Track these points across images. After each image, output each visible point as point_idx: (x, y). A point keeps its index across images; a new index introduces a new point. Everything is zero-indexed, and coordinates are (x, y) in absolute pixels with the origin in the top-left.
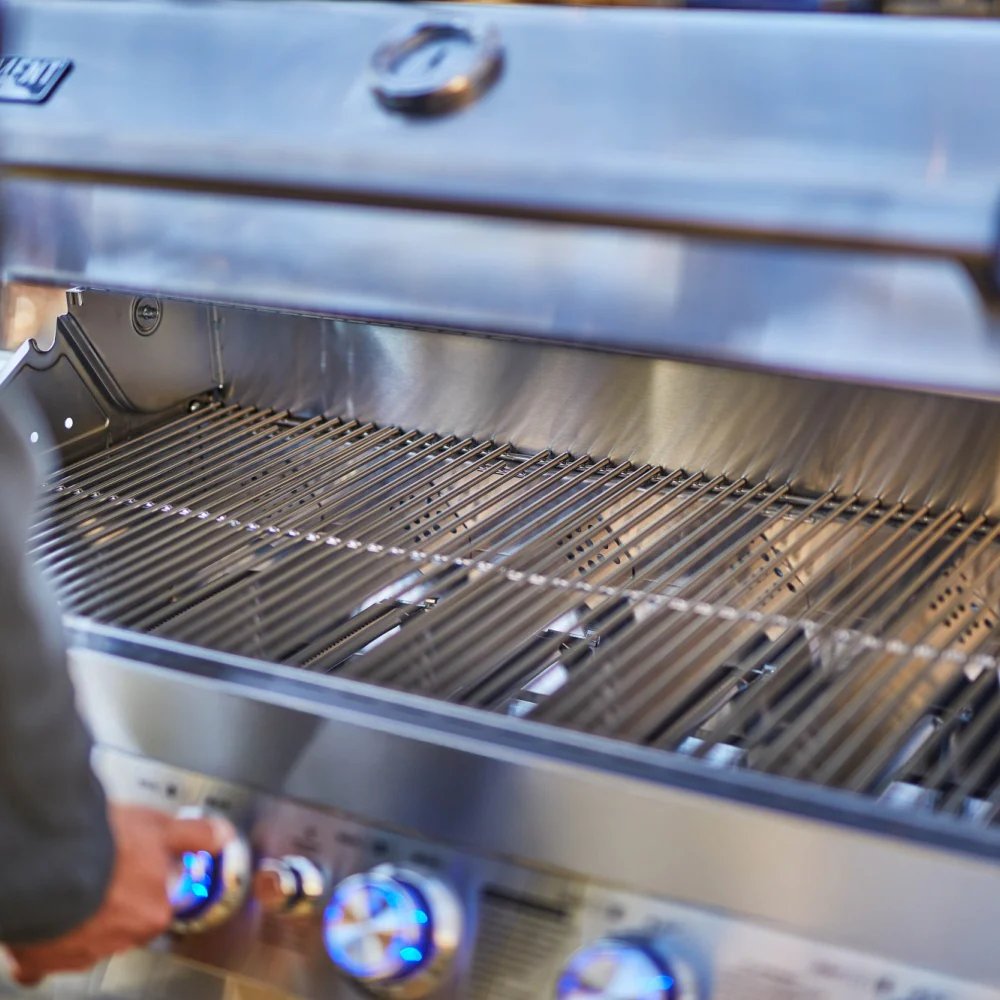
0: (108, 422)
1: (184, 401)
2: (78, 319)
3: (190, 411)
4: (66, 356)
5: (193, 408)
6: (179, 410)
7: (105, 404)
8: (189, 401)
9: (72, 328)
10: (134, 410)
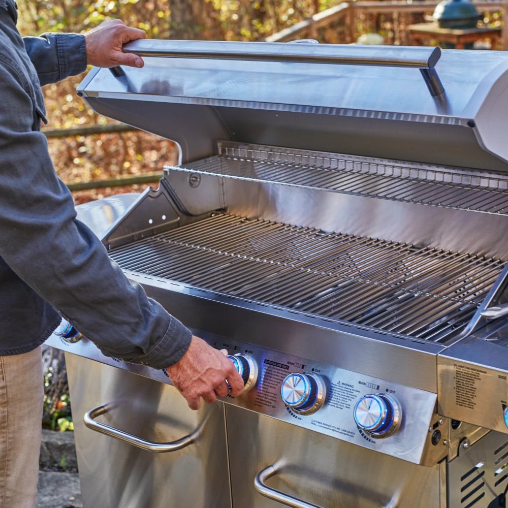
0: (179, 218)
1: (210, 212)
2: (168, 180)
3: (211, 216)
4: (164, 194)
5: (213, 215)
6: (207, 215)
7: (178, 211)
8: (211, 213)
9: (166, 183)
10: (188, 214)
